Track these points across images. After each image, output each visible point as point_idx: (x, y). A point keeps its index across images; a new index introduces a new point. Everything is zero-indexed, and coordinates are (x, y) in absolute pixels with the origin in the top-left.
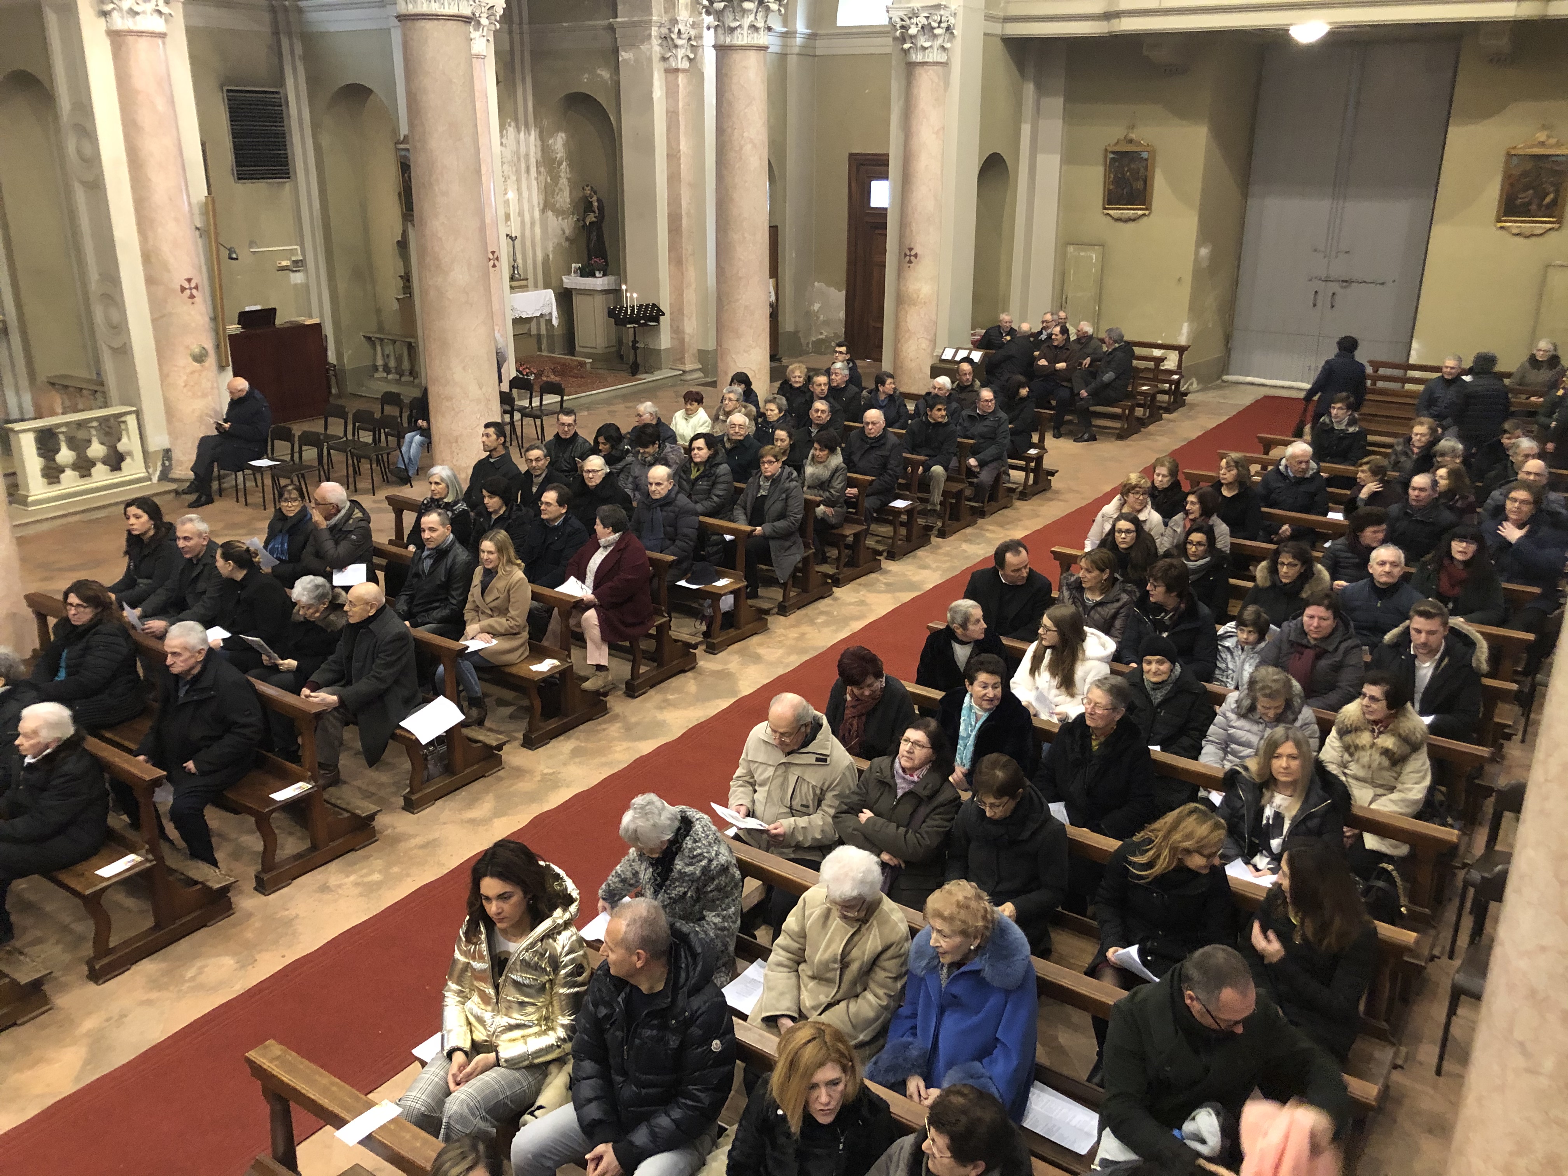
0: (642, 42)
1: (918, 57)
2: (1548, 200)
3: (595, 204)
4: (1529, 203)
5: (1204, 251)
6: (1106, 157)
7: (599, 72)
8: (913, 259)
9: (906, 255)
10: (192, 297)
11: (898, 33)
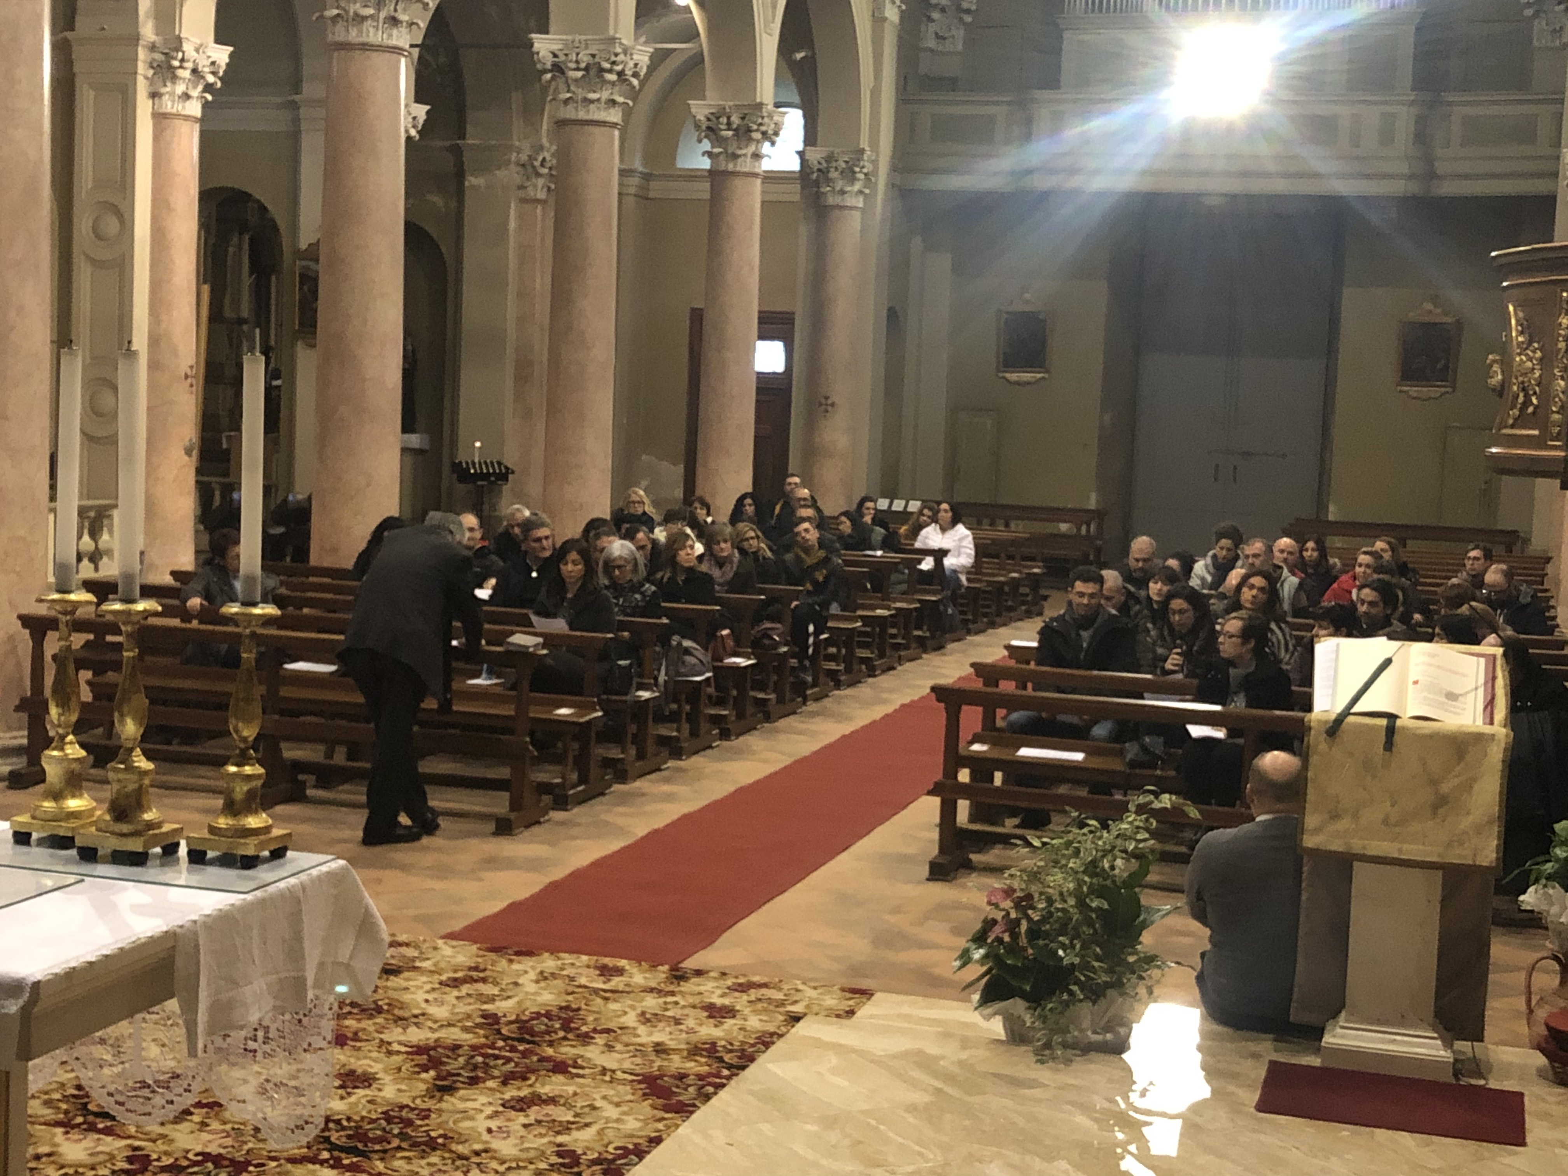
0: (497, 168)
1: (835, 201)
2: (1440, 365)
4: (1424, 368)
5: (1107, 418)
6: (999, 319)
7: (428, 197)
8: (829, 408)
9: (821, 404)
10: (191, 386)
11: (815, 176)
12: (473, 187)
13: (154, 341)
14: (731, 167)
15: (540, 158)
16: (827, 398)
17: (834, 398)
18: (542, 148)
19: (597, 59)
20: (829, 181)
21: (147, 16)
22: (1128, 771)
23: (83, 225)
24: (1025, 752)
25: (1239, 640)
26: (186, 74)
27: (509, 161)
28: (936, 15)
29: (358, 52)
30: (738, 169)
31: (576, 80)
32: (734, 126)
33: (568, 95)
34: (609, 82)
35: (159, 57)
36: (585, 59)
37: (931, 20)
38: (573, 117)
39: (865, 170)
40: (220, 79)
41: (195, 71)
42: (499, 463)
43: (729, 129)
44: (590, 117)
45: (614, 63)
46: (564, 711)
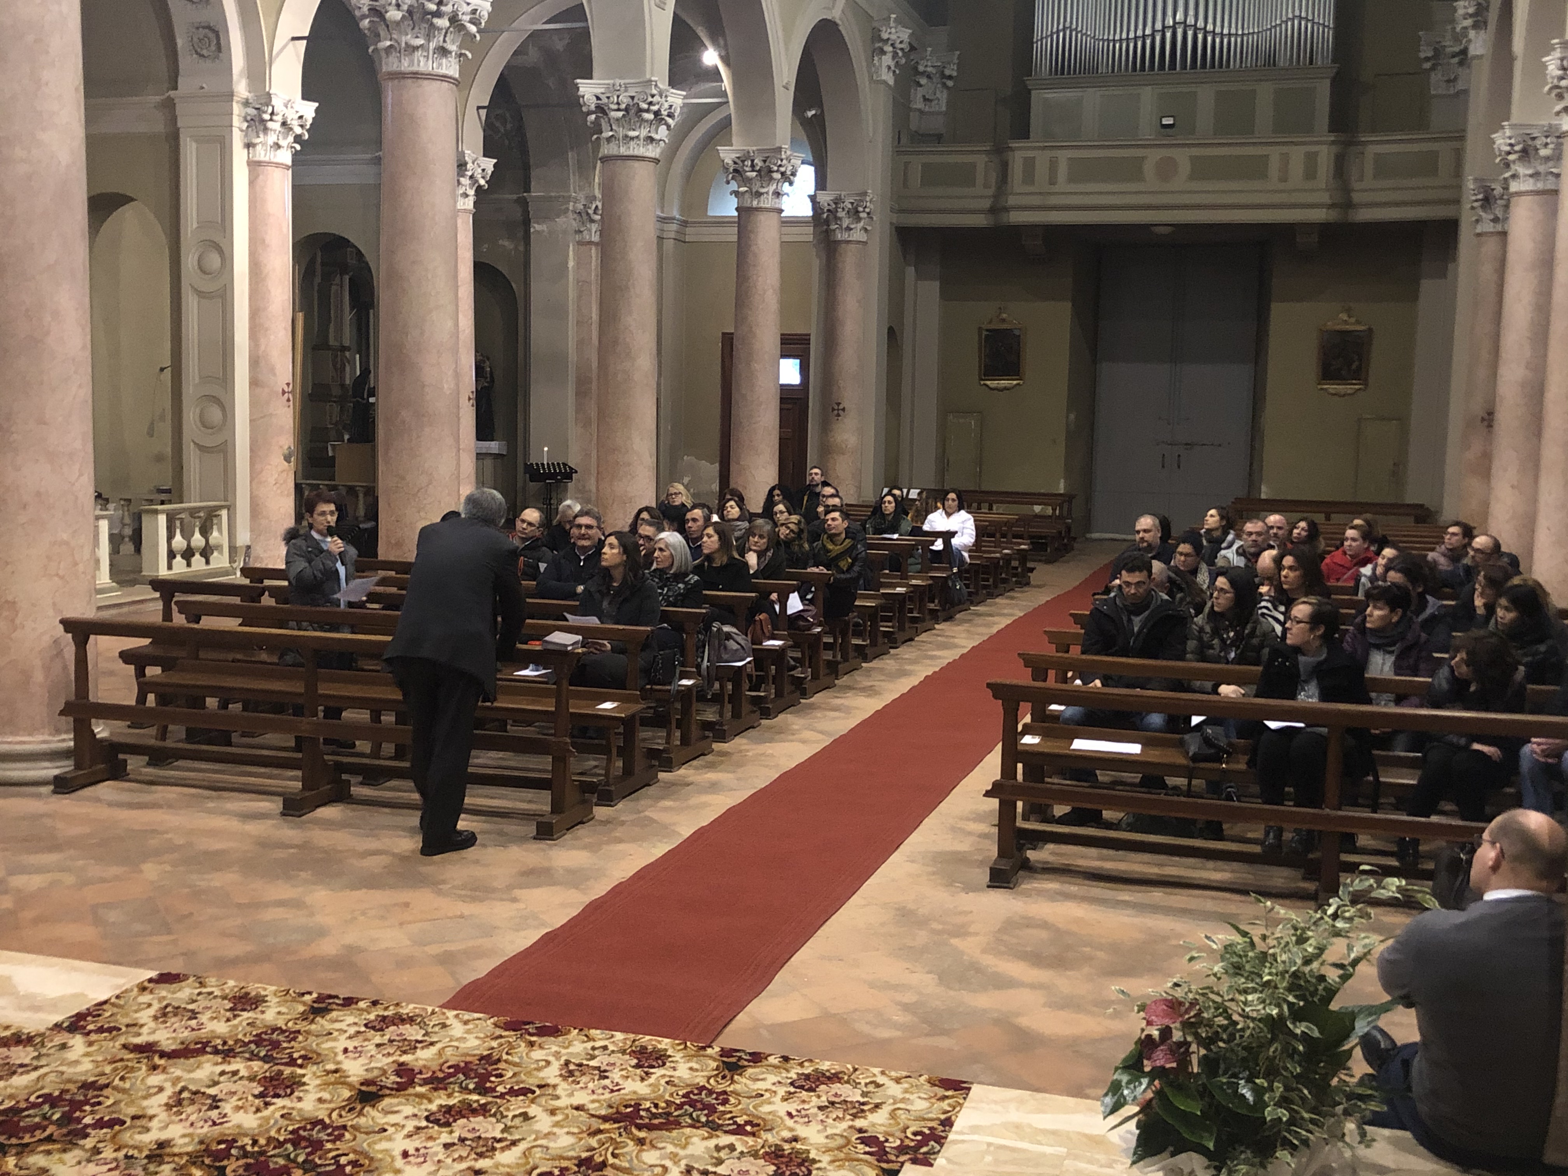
0: (557, 216)
1: (844, 237)
2: (1354, 367)
3: (488, 370)
4: (1341, 369)
5: (1072, 416)
6: (980, 335)
8: (841, 412)
9: (833, 410)
10: (288, 400)
11: (825, 216)
12: (538, 232)
13: (255, 362)
14: (755, 203)
15: (594, 206)
16: (839, 404)
17: (845, 404)
18: (594, 198)
19: (636, 100)
20: (837, 219)
21: (240, 75)
22: (1191, 764)
23: (189, 261)
24: (1080, 744)
25: (1308, 626)
26: (275, 126)
27: (568, 209)
28: (923, 81)
29: (410, 81)
30: (762, 205)
31: (617, 120)
32: (758, 168)
33: (611, 133)
34: (647, 121)
35: (251, 111)
36: (625, 100)
37: (919, 85)
38: (615, 152)
39: (867, 210)
40: (308, 131)
41: (284, 124)
42: (565, 465)
43: (753, 171)
44: (631, 152)
45: (651, 103)
46: (608, 705)
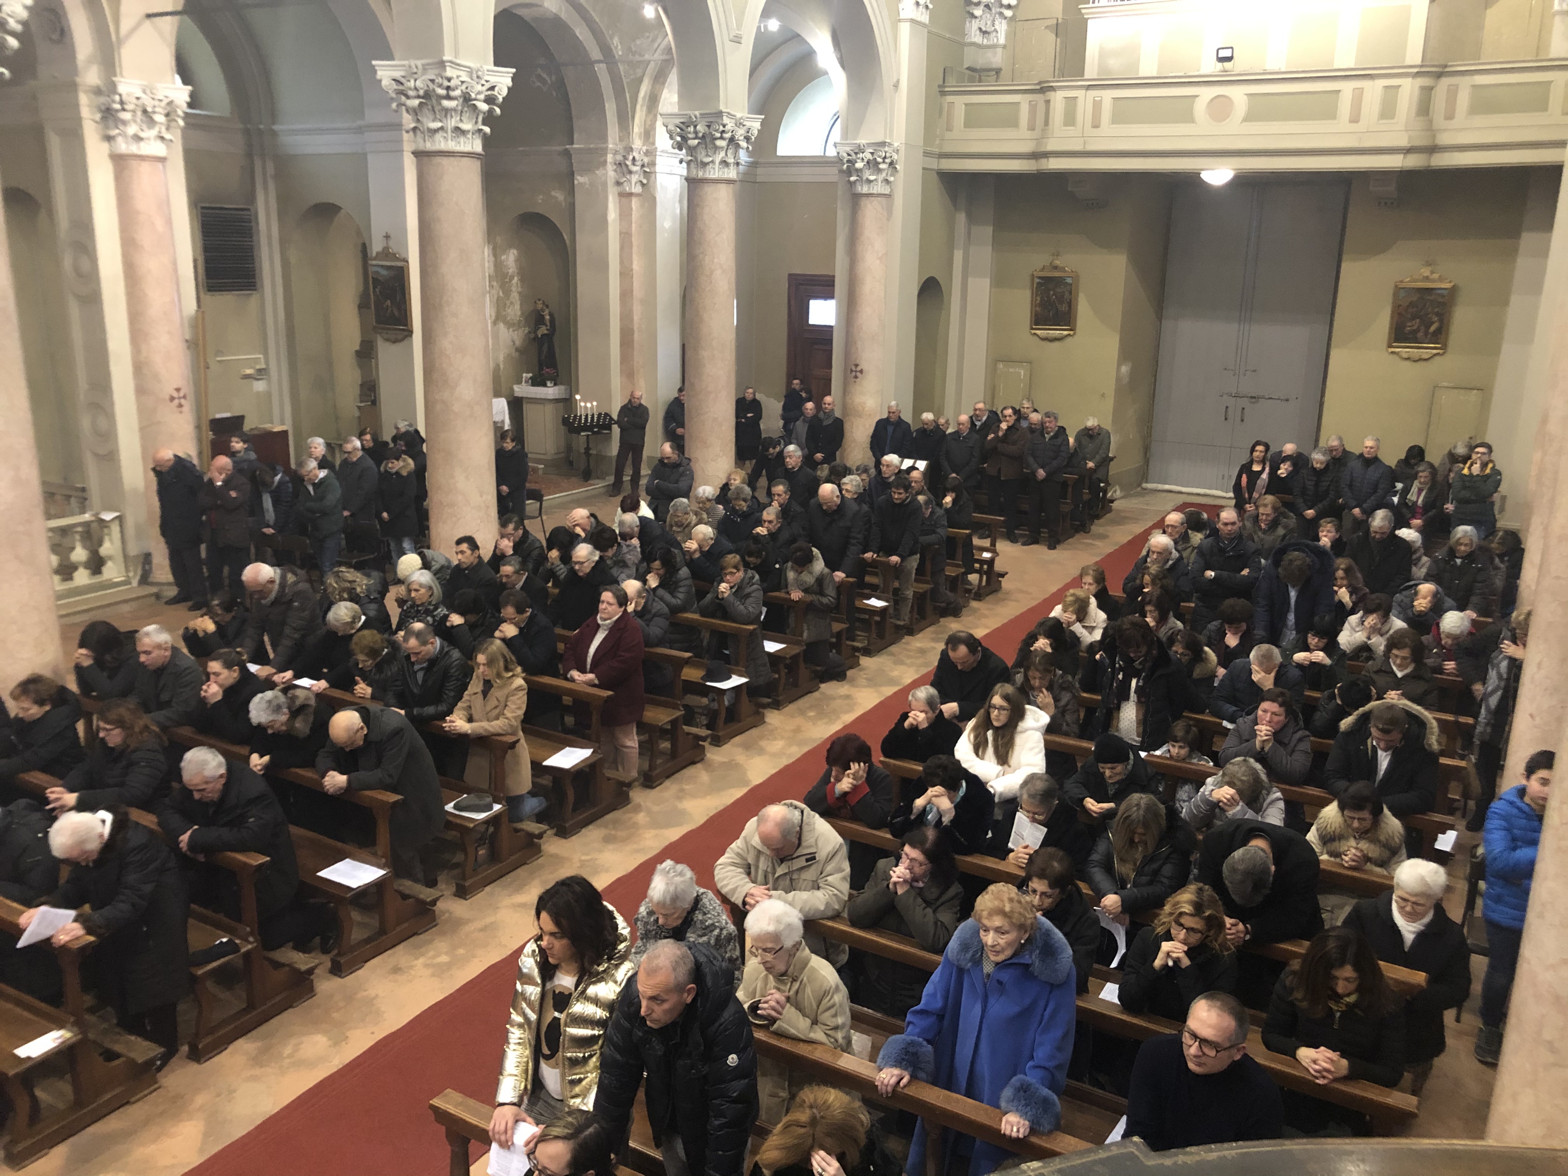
0: (598, 168)
1: (865, 189)
2: (1432, 329)
3: (548, 317)
4: (1417, 331)
5: (1124, 369)
6: (1032, 282)
7: (553, 193)
8: (859, 374)
9: (852, 371)
10: (180, 406)
11: (845, 167)
12: (580, 183)
13: (138, 368)
16: (857, 365)
17: (863, 365)
19: (433, 86)
20: (857, 170)
23: (66, 263)
26: (133, 116)
27: (607, 160)
28: (978, 12)
32: (700, 135)
34: (451, 109)
35: (100, 101)
36: (422, 86)
37: (973, 16)
41: (144, 112)
43: (697, 138)
44: (439, 147)
